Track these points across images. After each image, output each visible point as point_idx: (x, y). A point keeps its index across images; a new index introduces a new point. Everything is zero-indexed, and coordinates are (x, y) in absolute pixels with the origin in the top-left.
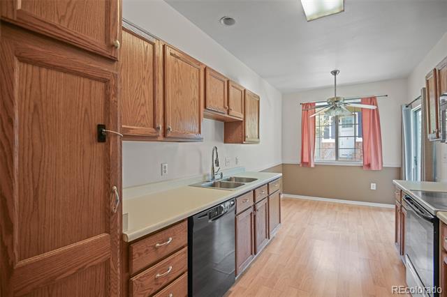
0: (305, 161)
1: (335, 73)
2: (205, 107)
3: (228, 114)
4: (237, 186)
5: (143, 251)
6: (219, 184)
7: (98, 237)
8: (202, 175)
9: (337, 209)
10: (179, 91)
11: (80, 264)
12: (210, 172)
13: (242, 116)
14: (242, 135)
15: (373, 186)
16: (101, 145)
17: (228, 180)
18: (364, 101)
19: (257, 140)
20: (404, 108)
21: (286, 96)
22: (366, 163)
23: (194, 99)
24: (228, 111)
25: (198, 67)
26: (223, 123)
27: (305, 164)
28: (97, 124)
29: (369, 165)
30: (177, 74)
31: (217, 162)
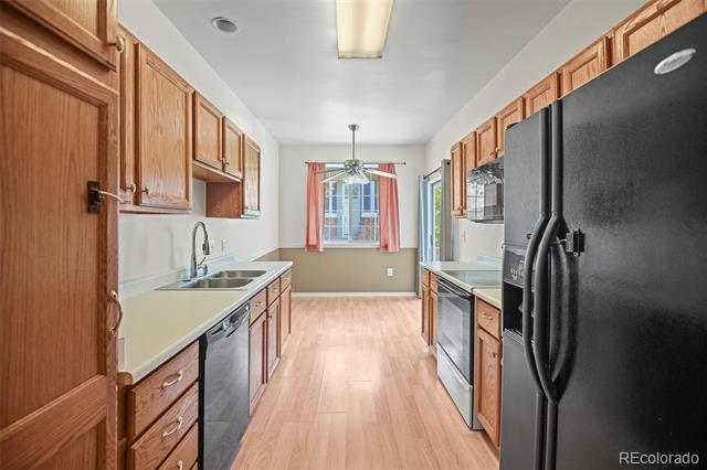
0: (310, 243)
1: (354, 128)
2: (194, 158)
3: (223, 170)
4: (243, 283)
5: (148, 398)
6: (207, 284)
7: (89, 383)
8: (174, 271)
9: (362, 305)
10: (157, 127)
11: (64, 436)
12: (188, 264)
13: (241, 176)
14: (238, 204)
15: (390, 272)
16: (93, 218)
17: (216, 276)
18: (382, 167)
19: (257, 213)
20: (422, 180)
21: (283, 148)
22: (383, 244)
23: (179, 142)
24: (223, 166)
25: (186, 90)
26: (204, 183)
27: (312, 248)
28: (87, 180)
29: (386, 247)
30: (155, 98)
31: (206, 248)
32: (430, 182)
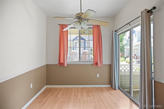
0: (61, 62)
15: (98, 76)
18: (94, 27)
20: (114, 32)
22: (95, 63)
27: (61, 64)
32: (118, 34)
